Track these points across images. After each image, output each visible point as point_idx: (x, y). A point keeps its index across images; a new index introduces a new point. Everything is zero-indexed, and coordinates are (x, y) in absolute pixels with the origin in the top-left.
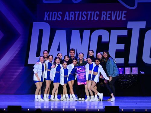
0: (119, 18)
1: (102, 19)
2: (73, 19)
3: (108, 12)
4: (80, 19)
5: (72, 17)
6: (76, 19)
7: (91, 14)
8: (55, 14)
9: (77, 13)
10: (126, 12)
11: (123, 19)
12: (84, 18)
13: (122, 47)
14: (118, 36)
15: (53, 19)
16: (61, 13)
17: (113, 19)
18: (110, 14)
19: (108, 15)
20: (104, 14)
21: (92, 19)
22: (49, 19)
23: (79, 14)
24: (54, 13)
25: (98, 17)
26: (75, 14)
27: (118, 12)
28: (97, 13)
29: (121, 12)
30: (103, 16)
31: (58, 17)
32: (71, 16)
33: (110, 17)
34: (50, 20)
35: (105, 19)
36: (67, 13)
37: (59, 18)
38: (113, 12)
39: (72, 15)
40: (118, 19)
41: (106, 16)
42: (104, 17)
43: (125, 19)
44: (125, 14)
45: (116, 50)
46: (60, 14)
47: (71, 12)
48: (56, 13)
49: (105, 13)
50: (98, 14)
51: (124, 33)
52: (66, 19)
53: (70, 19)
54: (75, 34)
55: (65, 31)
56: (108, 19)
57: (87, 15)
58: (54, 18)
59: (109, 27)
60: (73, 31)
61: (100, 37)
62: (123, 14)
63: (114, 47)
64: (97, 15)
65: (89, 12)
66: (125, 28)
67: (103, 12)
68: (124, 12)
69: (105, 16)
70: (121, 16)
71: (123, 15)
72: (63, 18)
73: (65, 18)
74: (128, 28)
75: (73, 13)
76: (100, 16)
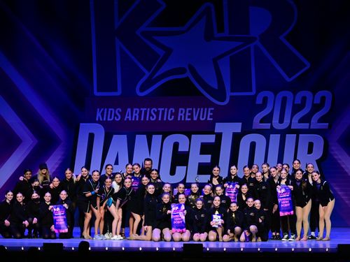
0: (203, 117)
1: (179, 119)
2: (137, 119)
3: (188, 109)
4: (147, 119)
5: (136, 117)
6: (142, 119)
7: (163, 112)
8: (111, 111)
9: (143, 110)
10: (213, 109)
11: (209, 119)
12: (153, 118)
13: (207, 159)
14: (202, 143)
15: (109, 119)
16: (120, 110)
17: (195, 119)
18: (191, 112)
19: (187, 114)
20: (182, 112)
21: (165, 119)
22: (103, 119)
23: (146, 112)
24: (110, 109)
25: (173, 117)
26: (141, 112)
27: (202, 109)
28: (172, 111)
29: (206, 109)
30: (180, 114)
31: (115, 115)
32: (134, 115)
33: (191, 117)
34: (105, 119)
35: (183, 119)
36: (129, 110)
37: (118, 118)
38: (194, 109)
39: (136, 112)
40: (201, 119)
41: (185, 115)
42: (181, 116)
43: (211, 119)
44: (211, 111)
45: (200, 164)
46: (118, 111)
47: (135, 109)
48: (113, 110)
49: (183, 109)
50: (174, 111)
51: (211, 139)
52: (128, 119)
53: (133, 119)
54: (141, 140)
55: (126, 136)
56: (187, 119)
57: (157, 113)
58: (111, 118)
59: (189, 130)
60: (137, 136)
61: (176, 145)
62: (209, 112)
63: (196, 158)
64: (172, 114)
65: (161, 110)
66: (212, 132)
67: (180, 109)
68: (210, 109)
69: (183, 115)
70: (206, 115)
71: (210, 114)
72: (123, 116)
73: (126, 117)
74: (216, 131)
75: (138, 110)
76: (176, 114)
